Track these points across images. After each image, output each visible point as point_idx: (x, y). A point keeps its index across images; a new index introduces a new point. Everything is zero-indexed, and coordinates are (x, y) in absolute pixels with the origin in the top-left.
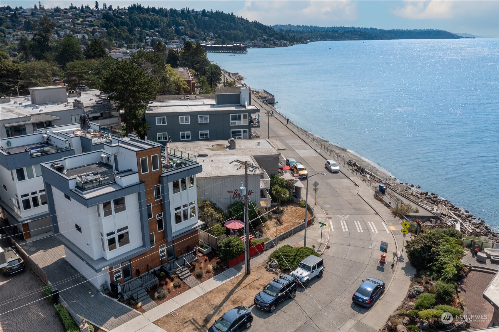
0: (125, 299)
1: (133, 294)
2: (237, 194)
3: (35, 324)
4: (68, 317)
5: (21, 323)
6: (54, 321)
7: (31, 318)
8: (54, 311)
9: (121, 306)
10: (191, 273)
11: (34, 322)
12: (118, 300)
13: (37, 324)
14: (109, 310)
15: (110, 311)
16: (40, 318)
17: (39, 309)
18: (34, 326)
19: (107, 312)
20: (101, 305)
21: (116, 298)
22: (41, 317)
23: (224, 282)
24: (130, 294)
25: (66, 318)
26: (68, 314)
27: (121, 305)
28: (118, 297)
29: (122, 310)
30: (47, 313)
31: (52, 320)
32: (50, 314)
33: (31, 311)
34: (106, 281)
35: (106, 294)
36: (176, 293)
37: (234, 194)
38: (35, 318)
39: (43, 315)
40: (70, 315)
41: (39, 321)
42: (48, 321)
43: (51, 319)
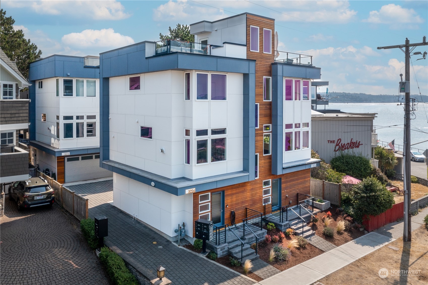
0: (219, 256)
1: (231, 249)
2: (340, 145)
3: (58, 278)
4: (124, 268)
5: (33, 272)
6: (94, 276)
7: (52, 267)
8: (95, 261)
9: (215, 266)
10: (314, 232)
11: (56, 273)
12: (207, 257)
13: (63, 278)
14: (194, 269)
15: (197, 272)
16: (68, 269)
17: (69, 255)
18: (57, 281)
19: (192, 272)
20: (179, 261)
21: (204, 252)
22: (71, 267)
23: (377, 248)
24: (226, 249)
25: (121, 269)
26: (123, 264)
27: (215, 264)
28: (207, 252)
29: (218, 273)
30: (82, 262)
31: (92, 274)
32: (87, 264)
33: (54, 255)
34: (184, 223)
35: (184, 246)
36: (304, 257)
37: (337, 145)
38: (61, 267)
39: (74, 265)
40: (127, 264)
41: (66, 272)
42: (83, 275)
43: (89, 273)
